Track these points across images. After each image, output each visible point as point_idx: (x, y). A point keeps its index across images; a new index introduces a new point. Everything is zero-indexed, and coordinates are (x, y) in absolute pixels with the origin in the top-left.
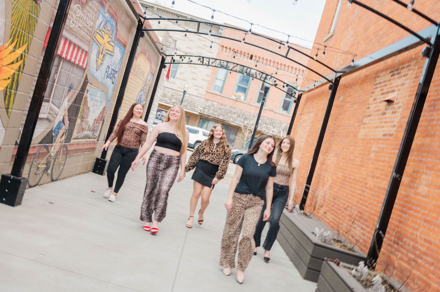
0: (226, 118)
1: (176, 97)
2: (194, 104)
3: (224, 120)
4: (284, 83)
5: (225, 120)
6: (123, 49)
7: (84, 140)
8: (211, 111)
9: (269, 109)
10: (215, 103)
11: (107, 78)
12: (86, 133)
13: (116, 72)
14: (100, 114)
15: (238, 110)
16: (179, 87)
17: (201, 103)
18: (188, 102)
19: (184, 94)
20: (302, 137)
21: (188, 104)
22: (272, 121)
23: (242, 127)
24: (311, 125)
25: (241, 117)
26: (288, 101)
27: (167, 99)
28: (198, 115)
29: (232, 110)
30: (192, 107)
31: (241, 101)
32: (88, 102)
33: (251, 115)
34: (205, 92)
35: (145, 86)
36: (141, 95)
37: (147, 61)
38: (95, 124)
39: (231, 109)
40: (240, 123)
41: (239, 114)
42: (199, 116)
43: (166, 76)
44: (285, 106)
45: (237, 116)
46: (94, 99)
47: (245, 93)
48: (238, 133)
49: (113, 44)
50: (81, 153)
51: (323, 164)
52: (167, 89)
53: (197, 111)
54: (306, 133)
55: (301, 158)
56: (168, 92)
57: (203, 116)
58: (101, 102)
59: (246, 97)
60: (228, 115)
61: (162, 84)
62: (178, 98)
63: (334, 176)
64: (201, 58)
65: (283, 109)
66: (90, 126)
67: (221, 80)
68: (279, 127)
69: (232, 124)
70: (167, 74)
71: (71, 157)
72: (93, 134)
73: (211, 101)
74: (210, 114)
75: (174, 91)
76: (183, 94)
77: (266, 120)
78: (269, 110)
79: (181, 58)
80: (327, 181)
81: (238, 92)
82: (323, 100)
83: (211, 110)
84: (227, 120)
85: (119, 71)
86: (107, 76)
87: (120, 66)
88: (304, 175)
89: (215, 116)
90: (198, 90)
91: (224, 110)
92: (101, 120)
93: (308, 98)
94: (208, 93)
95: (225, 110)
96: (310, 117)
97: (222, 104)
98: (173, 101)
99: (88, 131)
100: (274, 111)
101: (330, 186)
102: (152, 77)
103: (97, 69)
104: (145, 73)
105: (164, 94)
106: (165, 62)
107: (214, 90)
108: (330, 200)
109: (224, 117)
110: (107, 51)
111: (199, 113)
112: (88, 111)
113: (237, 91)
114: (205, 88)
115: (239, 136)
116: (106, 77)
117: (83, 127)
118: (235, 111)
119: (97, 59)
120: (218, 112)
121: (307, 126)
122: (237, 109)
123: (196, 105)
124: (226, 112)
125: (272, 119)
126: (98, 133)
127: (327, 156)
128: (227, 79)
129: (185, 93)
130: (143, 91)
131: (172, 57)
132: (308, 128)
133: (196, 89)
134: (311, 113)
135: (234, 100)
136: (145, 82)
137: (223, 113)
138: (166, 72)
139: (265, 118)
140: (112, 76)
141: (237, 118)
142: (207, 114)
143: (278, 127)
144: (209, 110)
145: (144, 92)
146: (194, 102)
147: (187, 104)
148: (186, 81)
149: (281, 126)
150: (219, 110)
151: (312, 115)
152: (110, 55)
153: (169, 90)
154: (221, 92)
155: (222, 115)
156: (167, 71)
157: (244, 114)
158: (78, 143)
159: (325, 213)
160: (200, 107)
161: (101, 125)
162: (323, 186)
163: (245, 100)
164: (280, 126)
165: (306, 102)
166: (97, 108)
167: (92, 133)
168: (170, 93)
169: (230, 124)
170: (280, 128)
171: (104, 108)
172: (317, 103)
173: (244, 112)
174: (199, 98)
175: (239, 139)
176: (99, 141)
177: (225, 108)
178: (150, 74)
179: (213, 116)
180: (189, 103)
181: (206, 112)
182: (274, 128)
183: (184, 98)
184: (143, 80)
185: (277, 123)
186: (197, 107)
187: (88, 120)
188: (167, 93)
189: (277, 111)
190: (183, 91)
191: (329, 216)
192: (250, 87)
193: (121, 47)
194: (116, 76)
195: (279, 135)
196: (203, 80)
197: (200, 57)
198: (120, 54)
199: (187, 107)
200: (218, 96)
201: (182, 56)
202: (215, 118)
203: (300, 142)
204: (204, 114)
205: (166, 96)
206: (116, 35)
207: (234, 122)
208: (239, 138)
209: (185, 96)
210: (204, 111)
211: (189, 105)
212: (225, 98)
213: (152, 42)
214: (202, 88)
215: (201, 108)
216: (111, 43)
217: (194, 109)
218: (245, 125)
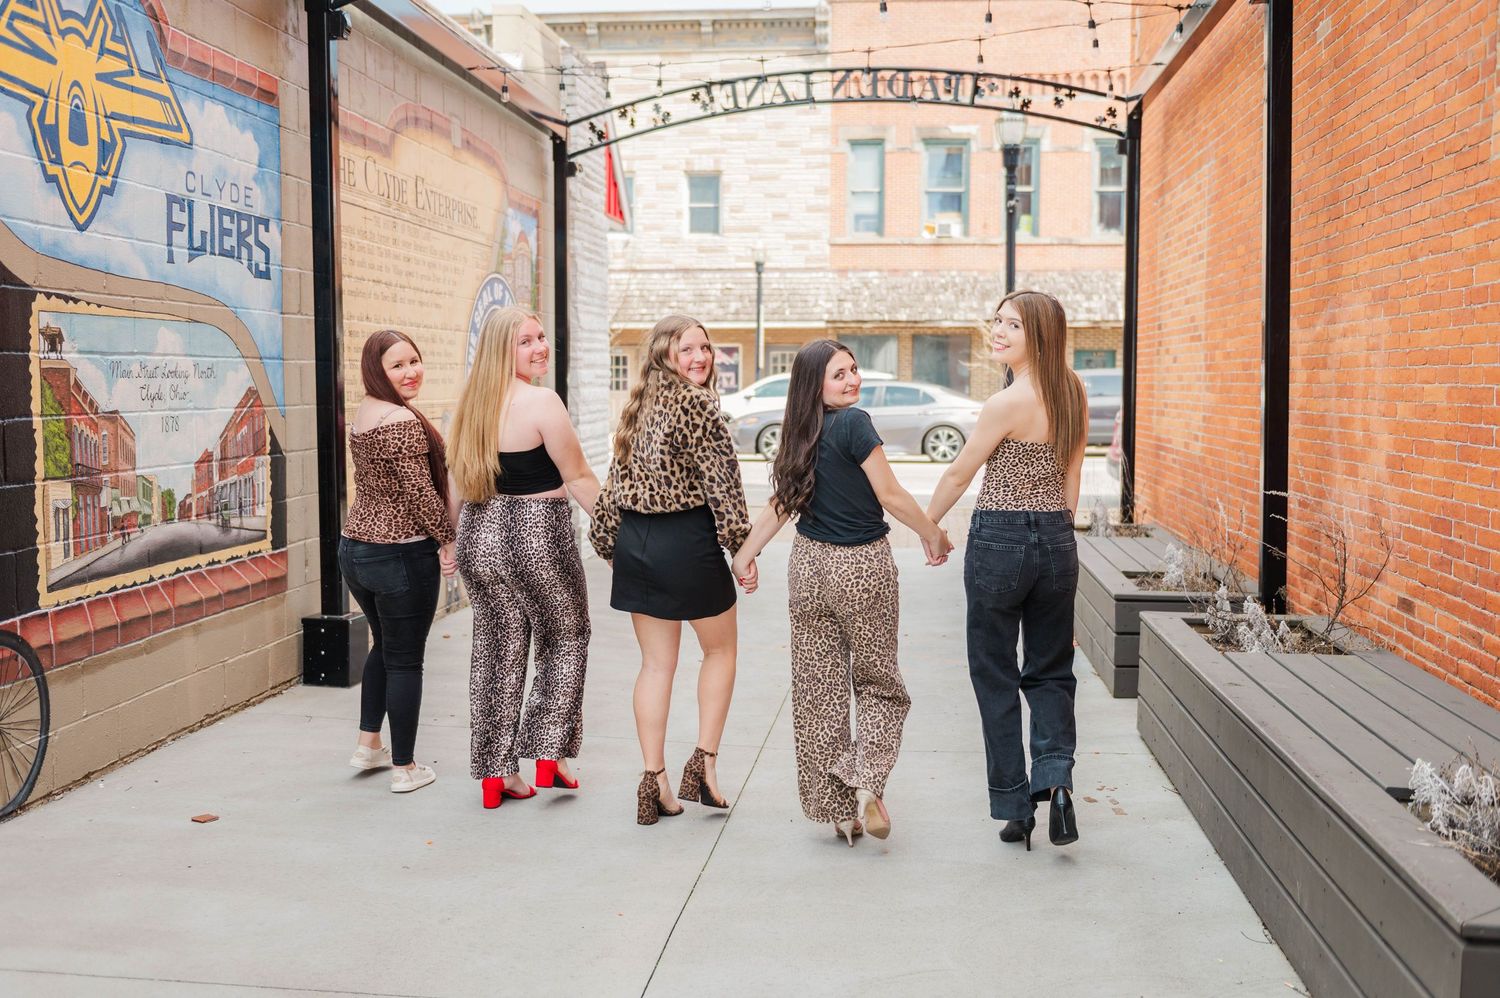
0: (922, 313)
1: (738, 292)
2: (803, 298)
3: (916, 322)
4: (1058, 87)
5: (918, 319)
6: (264, 111)
7: (166, 569)
8: (865, 305)
9: (1055, 242)
10: (871, 274)
11: (191, 258)
12: (158, 533)
13: (266, 222)
14: (234, 424)
15: (954, 273)
16: (739, 258)
17: (824, 286)
18: (781, 295)
19: (759, 273)
20: (1188, 282)
21: (784, 302)
22: (1076, 278)
23: (981, 325)
24: (1213, 215)
25: (969, 294)
26: (1113, 192)
27: (713, 306)
28: (826, 330)
29: (934, 279)
30: (799, 310)
31: (954, 242)
32: (87, 386)
33: (999, 279)
34: (827, 249)
35: (501, 263)
36: (494, 302)
37: (466, 156)
38: (216, 478)
39: (930, 279)
40: (972, 316)
41: (960, 287)
42: (830, 332)
43: (603, 208)
44: (1105, 212)
45: (956, 296)
46: (135, 368)
47: (959, 210)
48: (974, 352)
49: (163, 89)
50: (174, 629)
51: (1316, 365)
52: (704, 275)
53: (818, 317)
54: (1201, 257)
55: (1209, 368)
56: (710, 283)
57: (843, 328)
58: (208, 373)
59: (966, 222)
60: (923, 299)
61: (595, 244)
62: (746, 292)
63: (1401, 406)
64: (702, 92)
65: (1103, 225)
66: (179, 497)
67: (872, 193)
68: (1106, 291)
69: (946, 324)
70: (604, 198)
71: (85, 669)
72: (225, 526)
73: (855, 270)
74: (862, 313)
75: (728, 275)
76: (755, 275)
77: (1054, 279)
78: (1058, 245)
79: (624, 114)
80: (1370, 442)
81: (937, 215)
82: (1234, 87)
83: (864, 300)
84: (925, 317)
85: (279, 213)
86: (191, 248)
87: (273, 193)
88: (1242, 436)
89: (881, 318)
90: (803, 248)
91: (906, 289)
92: (258, 452)
93: (1172, 118)
94: (837, 248)
95: (910, 288)
96: (1199, 188)
97: (896, 271)
98: (733, 306)
99: (167, 520)
100: (1074, 242)
101: (1393, 463)
102: (533, 223)
103: (82, 219)
104: (474, 208)
105: (698, 292)
106: (571, 150)
107: (857, 230)
108: (1414, 537)
109: (914, 309)
110: (116, 125)
111: (828, 322)
112: (115, 435)
113: (932, 216)
114: (826, 235)
115: (980, 357)
116: (182, 253)
117: (117, 512)
118: (943, 281)
119: (53, 169)
120: (890, 298)
121: (1200, 228)
122: (949, 270)
123: (809, 298)
124: (916, 293)
125: (1074, 270)
126: (264, 511)
127: (1332, 321)
128: (888, 182)
129: (760, 269)
130: (498, 288)
131: (591, 124)
132: (1205, 232)
133: (796, 248)
134: (1200, 163)
135: (931, 245)
136: (497, 245)
137: (905, 298)
138: (598, 191)
139: (1050, 274)
140: (230, 242)
141: (957, 301)
142: (854, 318)
143: (1101, 292)
144: (856, 304)
145: (505, 288)
146: (800, 292)
147: (778, 304)
148: (755, 229)
149: (1113, 286)
150: (891, 292)
151: (1207, 172)
152: (162, 141)
153: (710, 275)
154: (880, 231)
155: (905, 307)
156: (604, 190)
157: (976, 280)
158: (117, 596)
159: (1406, 605)
160: (827, 301)
161: (263, 475)
162: (1352, 471)
163: (966, 233)
164: (1108, 286)
165: (1168, 132)
166: (190, 405)
167: (214, 521)
168: (715, 283)
169: (938, 328)
170: (1111, 291)
171: (247, 397)
172: (1215, 114)
173: (975, 274)
174: (814, 275)
175: (983, 369)
176: (288, 546)
177: (909, 280)
178: (510, 211)
179: (876, 317)
180: (784, 298)
181: (848, 312)
182: (1089, 298)
183: (763, 286)
184: (482, 240)
185: (1095, 280)
186: (816, 305)
187: (138, 472)
188: (708, 286)
189: (1083, 241)
190: (752, 265)
191: (1433, 617)
192: (973, 187)
193: (239, 102)
194: (272, 237)
195: (1112, 317)
196: (811, 209)
197: (694, 92)
198: (249, 135)
199: (784, 314)
200: (876, 249)
201: (624, 106)
202: (883, 321)
203: (1187, 302)
204: (844, 319)
205: (703, 298)
206: (158, 39)
207: (953, 320)
208: (979, 364)
209: (763, 281)
210: (841, 309)
211: (786, 304)
212: (898, 248)
213: (443, 64)
214: (816, 237)
215: (829, 305)
216: (137, 81)
217: (807, 313)
218: (988, 318)
